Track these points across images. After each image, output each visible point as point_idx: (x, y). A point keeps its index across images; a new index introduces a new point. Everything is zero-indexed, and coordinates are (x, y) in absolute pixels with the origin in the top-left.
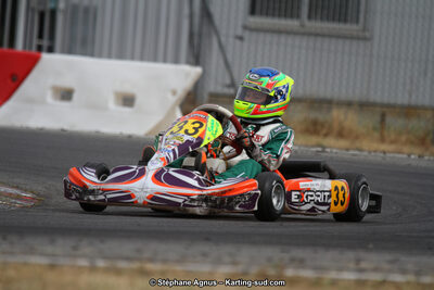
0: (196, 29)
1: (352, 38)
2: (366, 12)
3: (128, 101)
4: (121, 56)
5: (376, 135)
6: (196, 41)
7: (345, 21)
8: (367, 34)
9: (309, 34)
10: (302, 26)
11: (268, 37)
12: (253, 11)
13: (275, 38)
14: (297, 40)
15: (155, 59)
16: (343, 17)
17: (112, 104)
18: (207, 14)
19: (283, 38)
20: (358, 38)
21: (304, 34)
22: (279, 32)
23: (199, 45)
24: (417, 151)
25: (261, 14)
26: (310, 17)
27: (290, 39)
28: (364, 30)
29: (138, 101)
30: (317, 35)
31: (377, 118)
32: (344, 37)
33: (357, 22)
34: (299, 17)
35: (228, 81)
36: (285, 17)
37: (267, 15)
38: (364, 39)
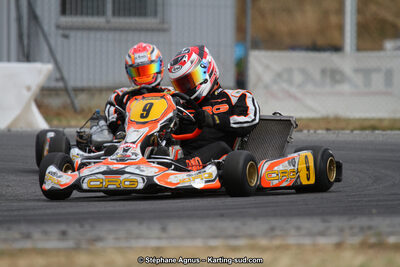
1: (153, 30)
2: (163, 5)
8: (166, 26)
9: (115, 29)
10: (108, 22)
11: (79, 34)
12: (64, 12)
14: (104, 35)
19: (92, 34)
20: (159, 30)
21: (111, 29)
22: (89, 29)
25: (71, 14)
26: (114, 14)
27: (98, 34)
28: (163, 22)
32: (147, 30)
33: (155, 14)
34: (104, 14)
35: (58, 76)
36: (92, 15)
37: (76, 14)
38: (164, 30)
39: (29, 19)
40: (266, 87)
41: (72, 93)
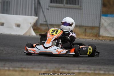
0: (36, 7)
1: (77, 9)
2: (81, 2)
3: (18, 26)
4: (17, 14)
5: (84, 34)
6: (36, 10)
7: (75, 4)
8: (81, 8)
9: (66, 8)
10: (64, 6)
11: (55, 9)
12: (51, 2)
13: (57, 9)
14: (63, 9)
15: (25, 15)
16: (75, 3)
17: (14, 27)
18: (39, 3)
19: (59, 9)
20: (79, 9)
21: (64, 8)
22: (58, 7)
23: (37, 11)
24: (95, 38)
25: (53, 3)
26: (66, 4)
27: (61, 9)
28: (80, 7)
29: (21, 26)
30: (68, 8)
31: (84, 30)
32: (75, 9)
33: (78, 5)
34: (63, 3)
35: (45, 20)
36: (60, 3)
37: (55, 3)
38: (81, 9)
39: (38, 4)
40: (105, 27)
41: (49, 26)
